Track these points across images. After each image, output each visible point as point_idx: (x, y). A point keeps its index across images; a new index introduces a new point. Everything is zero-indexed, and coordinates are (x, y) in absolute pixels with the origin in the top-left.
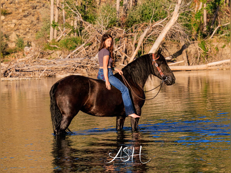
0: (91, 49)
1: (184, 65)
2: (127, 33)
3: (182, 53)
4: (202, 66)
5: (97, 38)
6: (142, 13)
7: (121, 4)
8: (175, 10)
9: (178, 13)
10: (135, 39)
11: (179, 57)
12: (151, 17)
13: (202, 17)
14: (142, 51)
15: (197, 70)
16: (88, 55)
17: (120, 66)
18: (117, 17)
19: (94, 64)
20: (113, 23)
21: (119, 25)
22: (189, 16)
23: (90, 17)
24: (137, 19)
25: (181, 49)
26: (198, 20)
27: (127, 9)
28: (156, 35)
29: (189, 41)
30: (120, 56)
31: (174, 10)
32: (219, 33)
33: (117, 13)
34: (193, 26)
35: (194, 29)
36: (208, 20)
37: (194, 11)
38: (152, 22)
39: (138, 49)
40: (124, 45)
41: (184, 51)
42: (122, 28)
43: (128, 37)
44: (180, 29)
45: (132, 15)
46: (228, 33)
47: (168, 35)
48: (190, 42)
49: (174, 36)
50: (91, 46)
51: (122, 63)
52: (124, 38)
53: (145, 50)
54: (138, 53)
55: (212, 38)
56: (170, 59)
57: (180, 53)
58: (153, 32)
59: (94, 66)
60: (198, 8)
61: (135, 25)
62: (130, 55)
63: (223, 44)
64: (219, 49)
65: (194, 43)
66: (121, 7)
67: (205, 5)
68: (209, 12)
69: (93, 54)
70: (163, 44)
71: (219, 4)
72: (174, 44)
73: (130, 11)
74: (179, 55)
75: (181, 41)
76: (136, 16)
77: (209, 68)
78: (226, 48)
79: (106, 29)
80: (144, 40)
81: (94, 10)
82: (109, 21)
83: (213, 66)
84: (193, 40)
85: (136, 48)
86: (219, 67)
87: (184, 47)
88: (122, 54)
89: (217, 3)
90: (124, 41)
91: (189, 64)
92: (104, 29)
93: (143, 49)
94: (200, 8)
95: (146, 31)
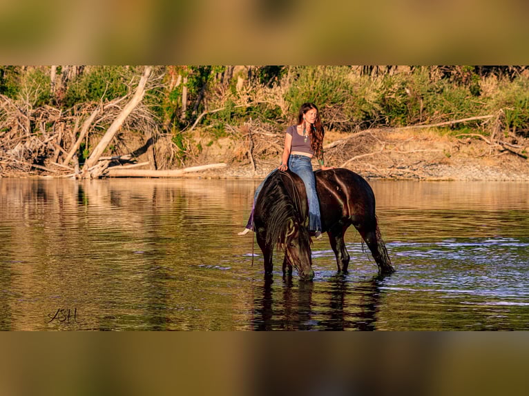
0: (8, 137)
1: (149, 168)
2: (64, 115)
3: (146, 150)
4: (176, 172)
5: (19, 121)
6: (90, 86)
7: (59, 70)
8: (140, 85)
9: (144, 89)
10: (77, 125)
11: (142, 156)
12: (103, 93)
13: (180, 98)
14: (87, 144)
15: (168, 177)
16: (3, 146)
17: (52, 165)
18: (51, 91)
19: (11, 161)
20: (45, 99)
21: (54, 103)
22: (161, 95)
23: (9, 88)
24: (82, 95)
25: (145, 143)
26: (173, 102)
27: (67, 80)
28: (109, 120)
29: (158, 132)
30: (52, 150)
31: (138, 85)
32: (205, 123)
33: (52, 84)
34: (165, 111)
35: (167, 115)
36: (190, 102)
37: (169, 87)
38: (104, 101)
39: (80, 140)
40: (59, 134)
41: (150, 148)
42: (57, 108)
43: (66, 122)
44: (146, 114)
45: (74, 89)
46: (217, 124)
47: (127, 123)
48: (160, 135)
49: (136, 124)
50: (9, 133)
51: (55, 160)
52: (59, 123)
53: (91, 143)
54: (81, 147)
55: (194, 130)
56: (128, 158)
57: (143, 150)
58: (105, 116)
59: (11, 164)
60: (174, 84)
61: (77, 104)
62: (68, 150)
63: (210, 140)
64: (203, 147)
65: (165, 136)
66: (58, 75)
67: (185, 80)
68: (191, 91)
69: (11, 144)
70: (119, 136)
71: (206, 80)
72: (137, 136)
73: (72, 82)
74: (142, 153)
75: (146, 132)
76: (80, 90)
77: (187, 175)
78: (213, 146)
79: (34, 107)
80: (90, 128)
81: (16, 78)
82: (39, 95)
83: (192, 172)
84: (165, 132)
85: (77, 139)
86: (201, 175)
87: (150, 142)
88: (55, 148)
89: (204, 78)
90: (60, 127)
91: (156, 169)
92: (29, 108)
93: (88, 141)
94: (177, 84)
95: (94, 114)
